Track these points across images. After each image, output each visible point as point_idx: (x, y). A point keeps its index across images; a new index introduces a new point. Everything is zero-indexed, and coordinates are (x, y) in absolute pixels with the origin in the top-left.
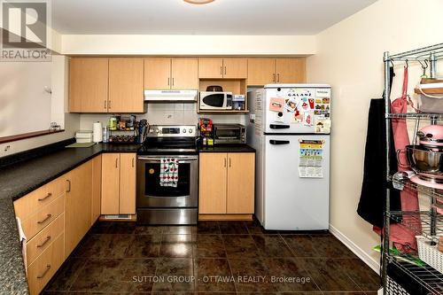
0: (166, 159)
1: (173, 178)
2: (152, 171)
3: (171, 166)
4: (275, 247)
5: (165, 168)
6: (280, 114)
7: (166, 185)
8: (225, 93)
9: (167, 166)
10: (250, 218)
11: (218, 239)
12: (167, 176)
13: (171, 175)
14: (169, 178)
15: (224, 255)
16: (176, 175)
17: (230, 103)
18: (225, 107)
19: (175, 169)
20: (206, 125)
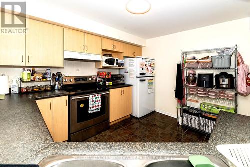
0: (94, 95)
1: (98, 106)
2: (82, 106)
3: (97, 99)
4: (146, 122)
5: (93, 101)
6: (143, 69)
7: (93, 112)
8: (116, 58)
9: (94, 99)
10: (130, 116)
11: (124, 130)
12: (94, 106)
13: (97, 105)
14: (96, 107)
15: (133, 134)
16: (100, 104)
17: (117, 63)
18: (115, 65)
19: (100, 101)
20: (108, 75)
